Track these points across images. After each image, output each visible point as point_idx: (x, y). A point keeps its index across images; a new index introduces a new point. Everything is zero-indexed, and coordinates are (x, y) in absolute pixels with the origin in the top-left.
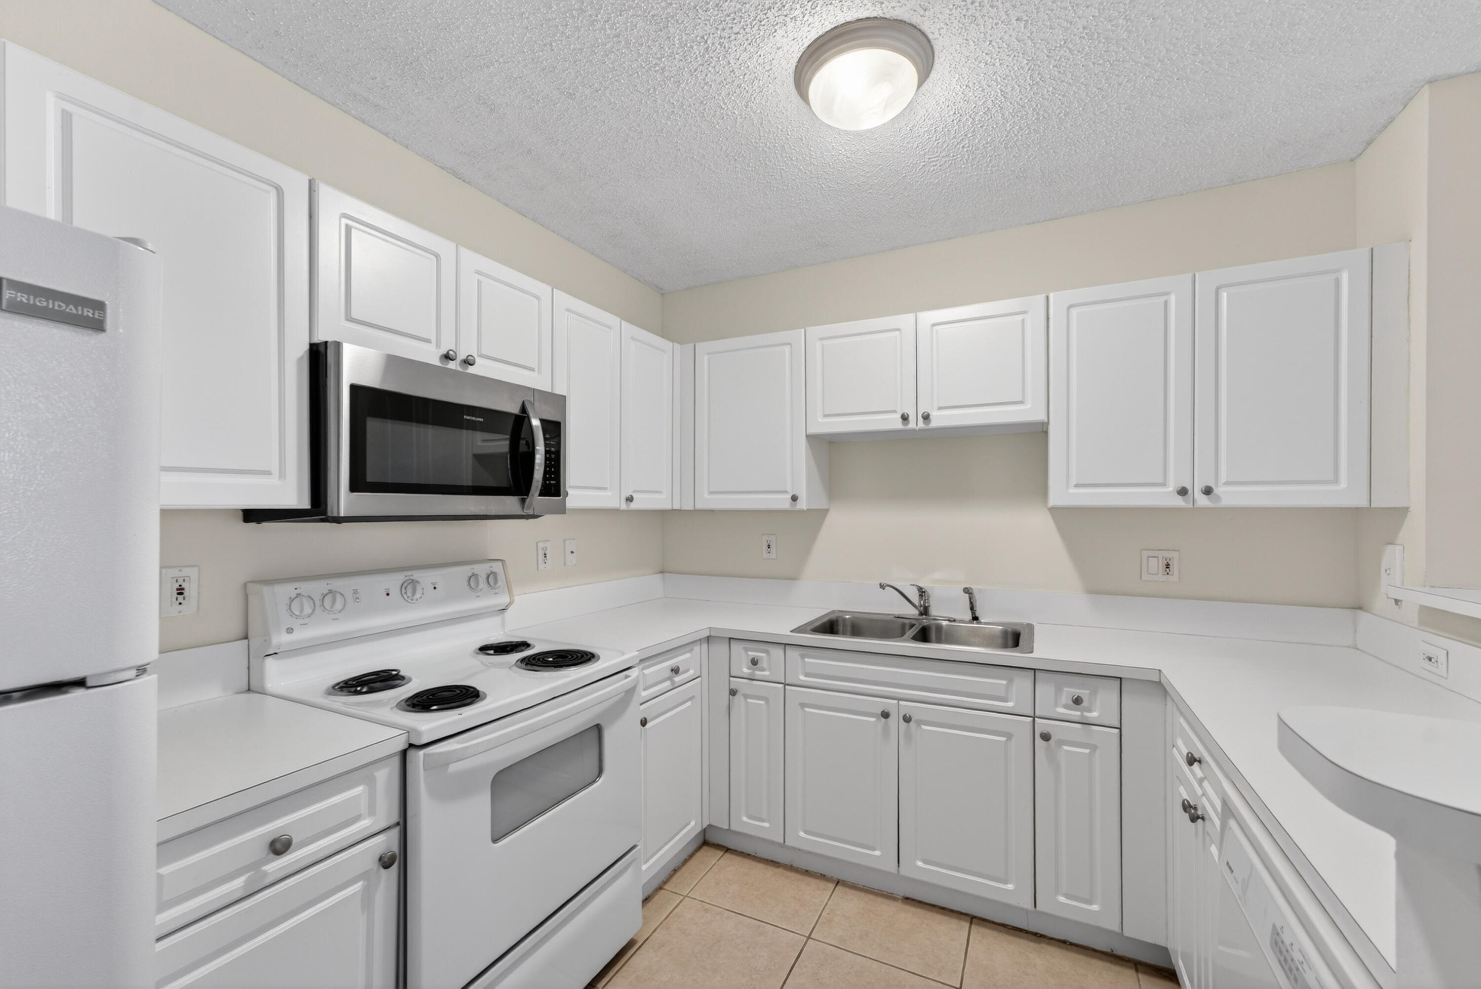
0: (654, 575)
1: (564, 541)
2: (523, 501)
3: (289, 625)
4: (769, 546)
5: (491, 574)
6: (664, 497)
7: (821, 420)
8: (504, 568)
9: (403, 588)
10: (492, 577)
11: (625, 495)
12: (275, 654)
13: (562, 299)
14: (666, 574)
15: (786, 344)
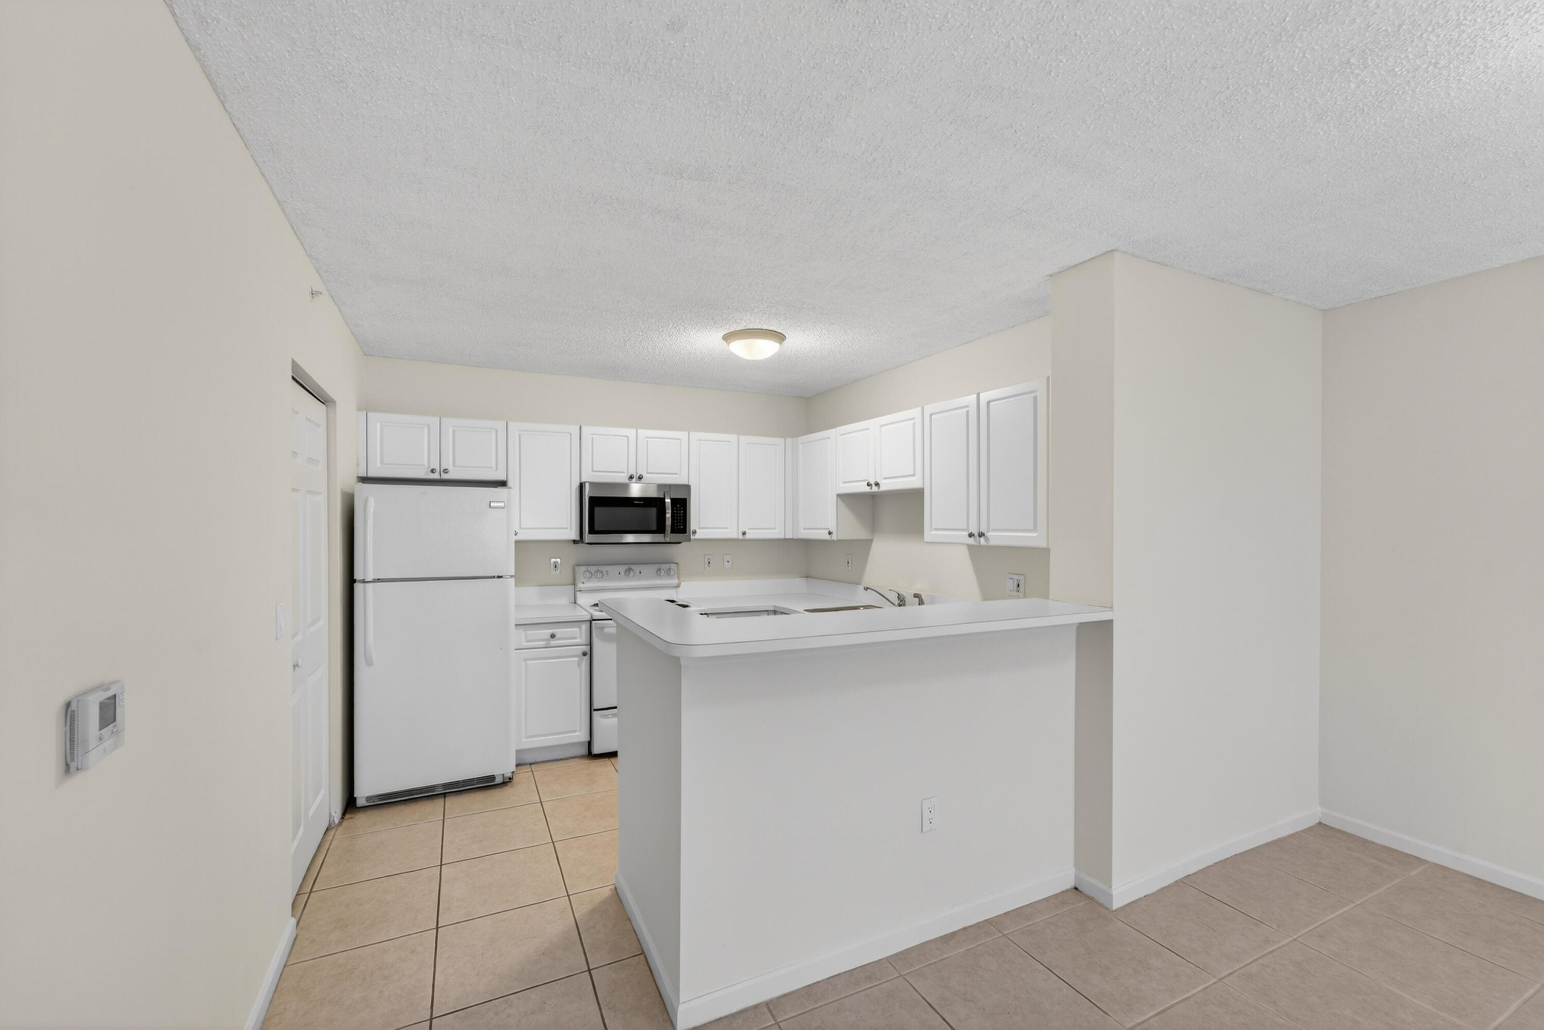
0: (801, 579)
1: (723, 555)
2: (665, 536)
3: (583, 581)
4: (848, 563)
5: (670, 569)
6: (776, 531)
7: (842, 485)
8: (677, 567)
9: (626, 572)
10: (670, 571)
11: (741, 531)
12: (580, 591)
13: (695, 436)
14: (809, 579)
15: (829, 438)
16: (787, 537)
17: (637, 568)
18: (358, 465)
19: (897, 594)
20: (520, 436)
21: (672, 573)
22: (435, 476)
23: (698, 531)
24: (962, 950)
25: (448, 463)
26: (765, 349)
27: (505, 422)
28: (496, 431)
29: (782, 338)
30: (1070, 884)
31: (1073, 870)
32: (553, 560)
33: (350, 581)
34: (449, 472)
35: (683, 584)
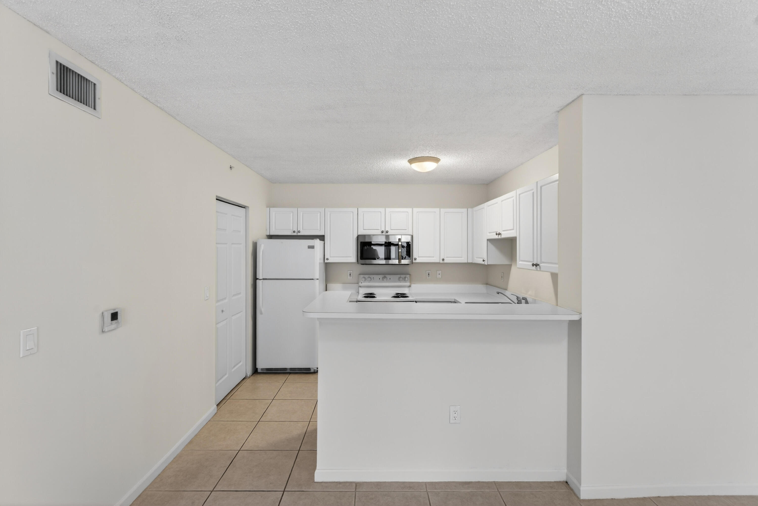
0: (484, 285)
1: (436, 271)
3: (362, 282)
4: (502, 277)
5: (405, 277)
6: (463, 258)
7: (488, 234)
8: (410, 277)
9: (383, 278)
10: (405, 278)
11: (442, 258)
12: (360, 287)
13: (416, 210)
14: (487, 285)
15: (483, 208)
16: (468, 262)
17: (388, 277)
18: (266, 230)
19: (516, 297)
20: (330, 214)
21: (406, 279)
22: (295, 234)
23: (417, 258)
24: (469, 491)
25: (300, 229)
26: (429, 166)
27: (324, 208)
28: (320, 212)
29: (437, 160)
30: (563, 478)
31: (566, 471)
32: (349, 272)
33: (255, 279)
34: (301, 232)
35: (413, 286)
